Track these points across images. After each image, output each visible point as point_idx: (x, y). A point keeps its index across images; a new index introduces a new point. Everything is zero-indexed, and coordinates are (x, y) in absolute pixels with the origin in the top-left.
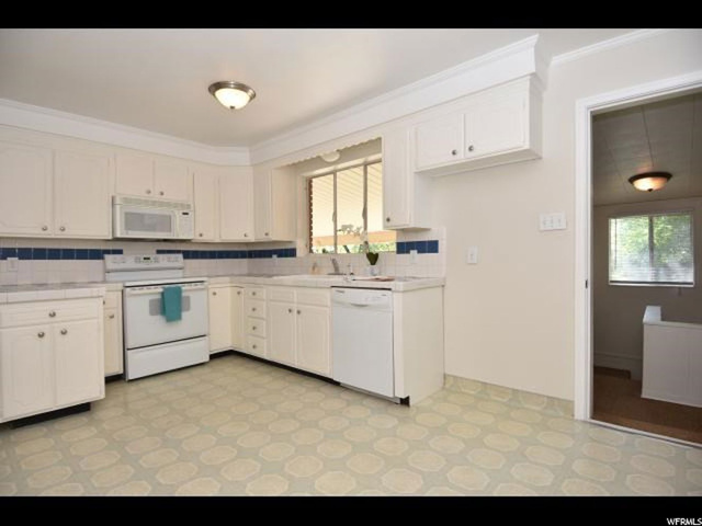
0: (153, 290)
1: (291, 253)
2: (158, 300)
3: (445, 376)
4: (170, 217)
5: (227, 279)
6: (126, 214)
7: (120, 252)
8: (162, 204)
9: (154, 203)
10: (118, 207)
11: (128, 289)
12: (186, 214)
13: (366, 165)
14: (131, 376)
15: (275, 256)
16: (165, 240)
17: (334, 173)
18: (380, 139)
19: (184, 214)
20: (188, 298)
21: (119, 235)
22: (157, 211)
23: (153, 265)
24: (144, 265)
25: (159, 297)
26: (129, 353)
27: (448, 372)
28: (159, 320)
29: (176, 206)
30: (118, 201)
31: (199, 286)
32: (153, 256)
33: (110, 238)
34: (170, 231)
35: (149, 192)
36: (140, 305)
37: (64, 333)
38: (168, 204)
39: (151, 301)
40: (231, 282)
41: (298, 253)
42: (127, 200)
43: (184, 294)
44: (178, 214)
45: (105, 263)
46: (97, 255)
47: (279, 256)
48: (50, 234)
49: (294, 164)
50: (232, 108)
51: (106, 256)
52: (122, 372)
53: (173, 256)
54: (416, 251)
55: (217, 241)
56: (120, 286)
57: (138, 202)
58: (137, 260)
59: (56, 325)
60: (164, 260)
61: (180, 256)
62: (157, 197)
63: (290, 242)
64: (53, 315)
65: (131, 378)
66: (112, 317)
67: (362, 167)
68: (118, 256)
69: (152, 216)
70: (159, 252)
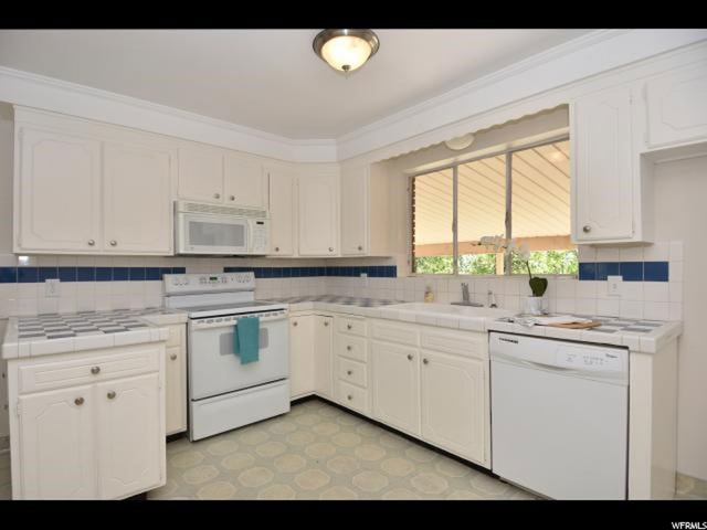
0: (224, 322)
1: (390, 272)
2: (230, 334)
3: (677, 476)
4: (242, 227)
5: (309, 305)
6: (191, 223)
7: (181, 271)
8: (233, 211)
9: (224, 210)
10: (181, 216)
11: (193, 321)
12: (262, 223)
13: (510, 153)
14: (197, 435)
15: (364, 275)
16: (235, 256)
17: (454, 166)
18: (566, 107)
19: (259, 223)
20: (266, 330)
21: (182, 251)
22: (227, 220)
23: (220, 286)
24: (209, 287)
25: (232, 330)
26: (194, 405)
27: (682, 471)
28: (231, 360)
29: (249, 213)
30: (181, 208)
31: (280, 315)
32: (221, 275)
33: (172, 254)
34: (242, 245)
35: (218, 197)
36: (210, 342)
37: (111, 396)
38: (241, 212)
39: (222, 337)
40: (314, 309)
41: (399, 273)
42: (192, 207)
43: (261, 327)
44: (251, 223)
45: (164, 285)
46: (155, 274)
47: (370, 275)
48: (98, 250)
49: (393, 159)
50: (345, 67)
51: (166, 276)
52: (185, 429)
53: (243, 274)
54: (620, 278)
55: (296, 256)
56: (184, 317)
57: (205, 209)
58: (202, 281)
59: (99, 384)
60: (233, 280)
61: (252, 274)
62: (227, 203)
63: (387, 258)
64: (96, 371)
65: (196, 438)
66: (174, 358)
67: (503, 157)
68: (180, 277)
69: (212, 226)
70: (227, 270)
